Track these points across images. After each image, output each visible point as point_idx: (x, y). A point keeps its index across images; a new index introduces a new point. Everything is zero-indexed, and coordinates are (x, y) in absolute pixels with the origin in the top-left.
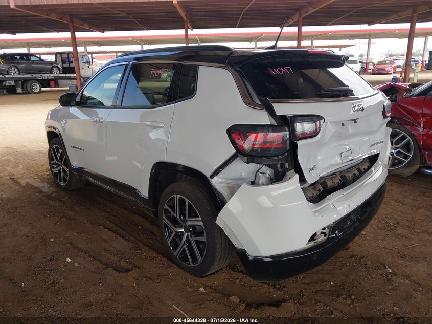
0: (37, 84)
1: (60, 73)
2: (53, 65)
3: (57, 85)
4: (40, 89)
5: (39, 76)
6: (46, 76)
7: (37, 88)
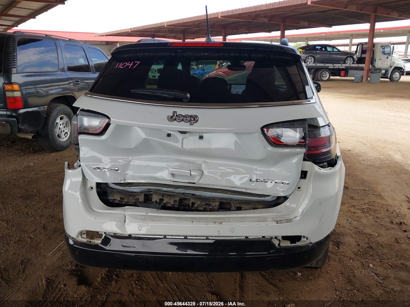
0: (328, 73)
1: (353, 63)
2: (349, 55)
3: (346, 75)
4: (329, 77)
5: (331, 66)
6: (337, 66)
7: (327, 75)
